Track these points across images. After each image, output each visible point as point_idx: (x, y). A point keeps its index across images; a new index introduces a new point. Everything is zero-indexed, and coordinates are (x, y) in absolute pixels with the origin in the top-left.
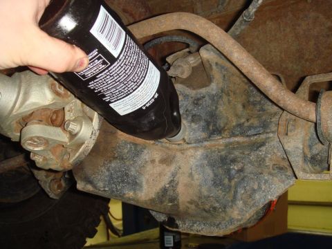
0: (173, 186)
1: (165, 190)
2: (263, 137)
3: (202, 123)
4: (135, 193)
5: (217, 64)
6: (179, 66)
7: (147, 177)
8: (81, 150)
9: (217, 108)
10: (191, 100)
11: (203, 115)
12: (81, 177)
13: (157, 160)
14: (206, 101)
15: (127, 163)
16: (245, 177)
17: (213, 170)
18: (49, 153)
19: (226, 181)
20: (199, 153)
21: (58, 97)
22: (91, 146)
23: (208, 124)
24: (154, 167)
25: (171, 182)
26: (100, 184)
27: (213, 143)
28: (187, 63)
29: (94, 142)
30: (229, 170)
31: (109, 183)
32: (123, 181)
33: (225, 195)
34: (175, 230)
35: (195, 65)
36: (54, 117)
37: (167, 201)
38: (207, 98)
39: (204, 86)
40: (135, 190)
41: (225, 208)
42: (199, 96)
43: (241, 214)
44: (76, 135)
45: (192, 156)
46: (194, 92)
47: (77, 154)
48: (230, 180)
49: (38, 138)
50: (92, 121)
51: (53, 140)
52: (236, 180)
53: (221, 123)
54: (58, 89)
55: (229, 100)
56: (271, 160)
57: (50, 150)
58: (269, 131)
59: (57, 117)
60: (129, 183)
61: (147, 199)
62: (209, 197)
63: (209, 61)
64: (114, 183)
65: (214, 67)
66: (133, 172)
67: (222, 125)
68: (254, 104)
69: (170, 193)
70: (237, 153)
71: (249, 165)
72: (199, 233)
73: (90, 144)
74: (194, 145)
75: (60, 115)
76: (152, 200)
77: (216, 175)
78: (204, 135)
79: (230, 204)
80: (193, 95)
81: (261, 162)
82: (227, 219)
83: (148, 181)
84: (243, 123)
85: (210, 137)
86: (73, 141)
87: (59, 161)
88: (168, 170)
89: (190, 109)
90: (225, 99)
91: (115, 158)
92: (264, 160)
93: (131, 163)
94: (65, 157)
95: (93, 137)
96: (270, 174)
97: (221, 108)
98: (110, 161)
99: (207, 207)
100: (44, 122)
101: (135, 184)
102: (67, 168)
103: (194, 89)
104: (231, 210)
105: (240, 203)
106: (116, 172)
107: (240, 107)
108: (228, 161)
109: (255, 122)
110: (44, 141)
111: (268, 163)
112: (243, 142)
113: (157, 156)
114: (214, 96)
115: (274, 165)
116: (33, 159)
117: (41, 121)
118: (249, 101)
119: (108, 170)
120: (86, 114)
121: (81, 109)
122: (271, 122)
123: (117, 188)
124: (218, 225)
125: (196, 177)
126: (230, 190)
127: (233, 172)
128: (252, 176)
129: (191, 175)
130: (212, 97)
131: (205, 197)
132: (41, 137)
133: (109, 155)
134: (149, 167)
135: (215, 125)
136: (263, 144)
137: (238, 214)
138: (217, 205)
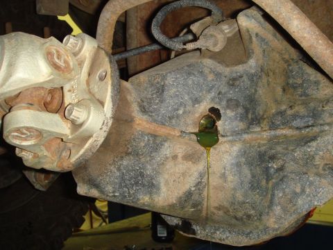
0: (199, 189)
1: (189, 194)
2: (316, 129)
3: (240, 110)
4: (151, 198)
5: (257, 35)
6: (212, 36)
7: (166, 176)
8: (87, 145)
9: (256, 91)
10: (224, 80)
11: (241, 100)
12: (83, 179)
13: (180, 156)
14: (243, 81)
15: (143, 160)
16: (284, 177)
17: (251, 170)
18: (43, 148)
19: (264, 182)
20: (236, 148)
21: (56, 71)
22: (101, 140)
23: (247, 111)
24: (175, 165)
25: (199, 183)
26: (109, 188)
27: (255, 136)
28: (222, 31)
29: (105, 134)
30: (267, 169)
31: (121, 187)
32: (137, 183)
33: (262, 200)
34: (191, 236)
35: (230, 35)
36: (49, 99)
37: (189, 207)
38: (245, 78)
39: (241, 62)
40: (151, 193)
41: (260, 216)
42: (234, 75)
43: (279, 222)
44: (81, 125)
45: (227, 152)
46: (228, 69)
47: (82, 151)
48: (268, 180)
49: (28, 129)
50: (103, 106)
51: (49, 131)
52: (274, 181)
53: (260, 110)
54: (57, 60)
55: (268, 81)
56: (322, 158)
57: (43, 145)
58: (321, 122)
59: (52, 98)
60: (144, 186)
61: (166, 204)
62: (244, 203)
63: (248, 31)
64: (126, 186)
65: (254, 39)
66: (149, 171)
67: (261, 113)
68: (295, 87)
69: (195, 197)
70: (279, 148)
71: (292, 163)
72: (223, 243)
73: (99, 137)
74: (230, 138)
75: (57, 96)
76: (172, 206)
77: (253, 176)
78: (242, 125)
79: (267, 211)
80: (227, 73)
81: (309, 160)
82: (261, 227)
83: (167, 183)
84: (285, 111)
85: (249, 128)
86: (77, 133)
87: (56, 158)
88: (195, 169)
89: (223, 91)
90: (265, 80)
91: (128, 154)
92: (313, 157)
93: (148, 159)
94: (64, 154)
95: (105, 128)
96: (318, 174)
97: (260, 91)
98: (122, 157)
99: (240, 214)
100: (36, 106)
101: (152, 187)
102: (66, 168)
103: (227, 66)
104: (267, 217)
105: (277, 210)
106: (128, 171)
107: (279, 90)
108: (267, 158)
109: (302, 110)
110: (36, 133)
111: (317, 161)
112: (292, 136)
113: (181, 150)
114: (253, 75)
115: (326, 164)
116: (20, 155)
117: (31, 104)
118: (288, 84)
119: (119, 169)
120: (93, 95)
121: (87, 89)
122: (323, 111)
123: (129, 193)
124: (249, 234)
125: (230, 178)
126: (267, 193)
127: (272, 171)
128: (293, 176)
129: (223, 176)
130: (251, 77)
131: (239, 203)
132: (32, 128)
133: (121, 149)
134: (170, 165)
135: (254, 113)
136: (314, 138)
137: (275, 222)
138: (252, 212)
